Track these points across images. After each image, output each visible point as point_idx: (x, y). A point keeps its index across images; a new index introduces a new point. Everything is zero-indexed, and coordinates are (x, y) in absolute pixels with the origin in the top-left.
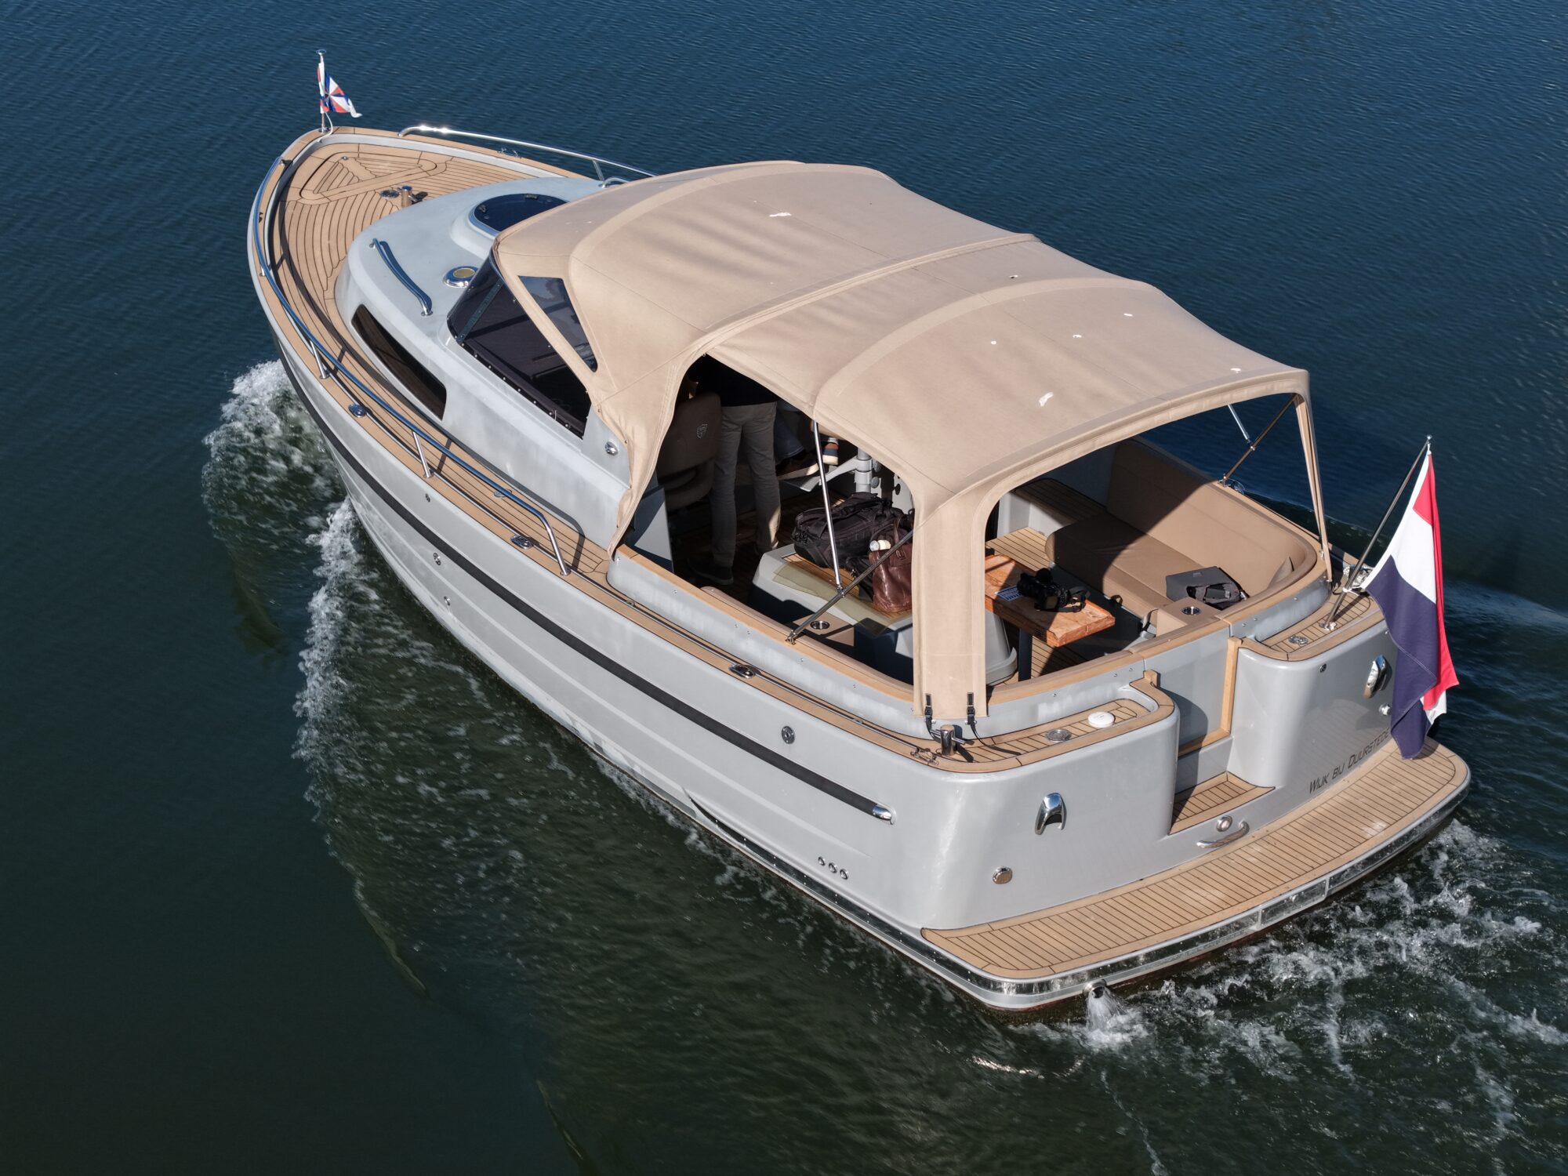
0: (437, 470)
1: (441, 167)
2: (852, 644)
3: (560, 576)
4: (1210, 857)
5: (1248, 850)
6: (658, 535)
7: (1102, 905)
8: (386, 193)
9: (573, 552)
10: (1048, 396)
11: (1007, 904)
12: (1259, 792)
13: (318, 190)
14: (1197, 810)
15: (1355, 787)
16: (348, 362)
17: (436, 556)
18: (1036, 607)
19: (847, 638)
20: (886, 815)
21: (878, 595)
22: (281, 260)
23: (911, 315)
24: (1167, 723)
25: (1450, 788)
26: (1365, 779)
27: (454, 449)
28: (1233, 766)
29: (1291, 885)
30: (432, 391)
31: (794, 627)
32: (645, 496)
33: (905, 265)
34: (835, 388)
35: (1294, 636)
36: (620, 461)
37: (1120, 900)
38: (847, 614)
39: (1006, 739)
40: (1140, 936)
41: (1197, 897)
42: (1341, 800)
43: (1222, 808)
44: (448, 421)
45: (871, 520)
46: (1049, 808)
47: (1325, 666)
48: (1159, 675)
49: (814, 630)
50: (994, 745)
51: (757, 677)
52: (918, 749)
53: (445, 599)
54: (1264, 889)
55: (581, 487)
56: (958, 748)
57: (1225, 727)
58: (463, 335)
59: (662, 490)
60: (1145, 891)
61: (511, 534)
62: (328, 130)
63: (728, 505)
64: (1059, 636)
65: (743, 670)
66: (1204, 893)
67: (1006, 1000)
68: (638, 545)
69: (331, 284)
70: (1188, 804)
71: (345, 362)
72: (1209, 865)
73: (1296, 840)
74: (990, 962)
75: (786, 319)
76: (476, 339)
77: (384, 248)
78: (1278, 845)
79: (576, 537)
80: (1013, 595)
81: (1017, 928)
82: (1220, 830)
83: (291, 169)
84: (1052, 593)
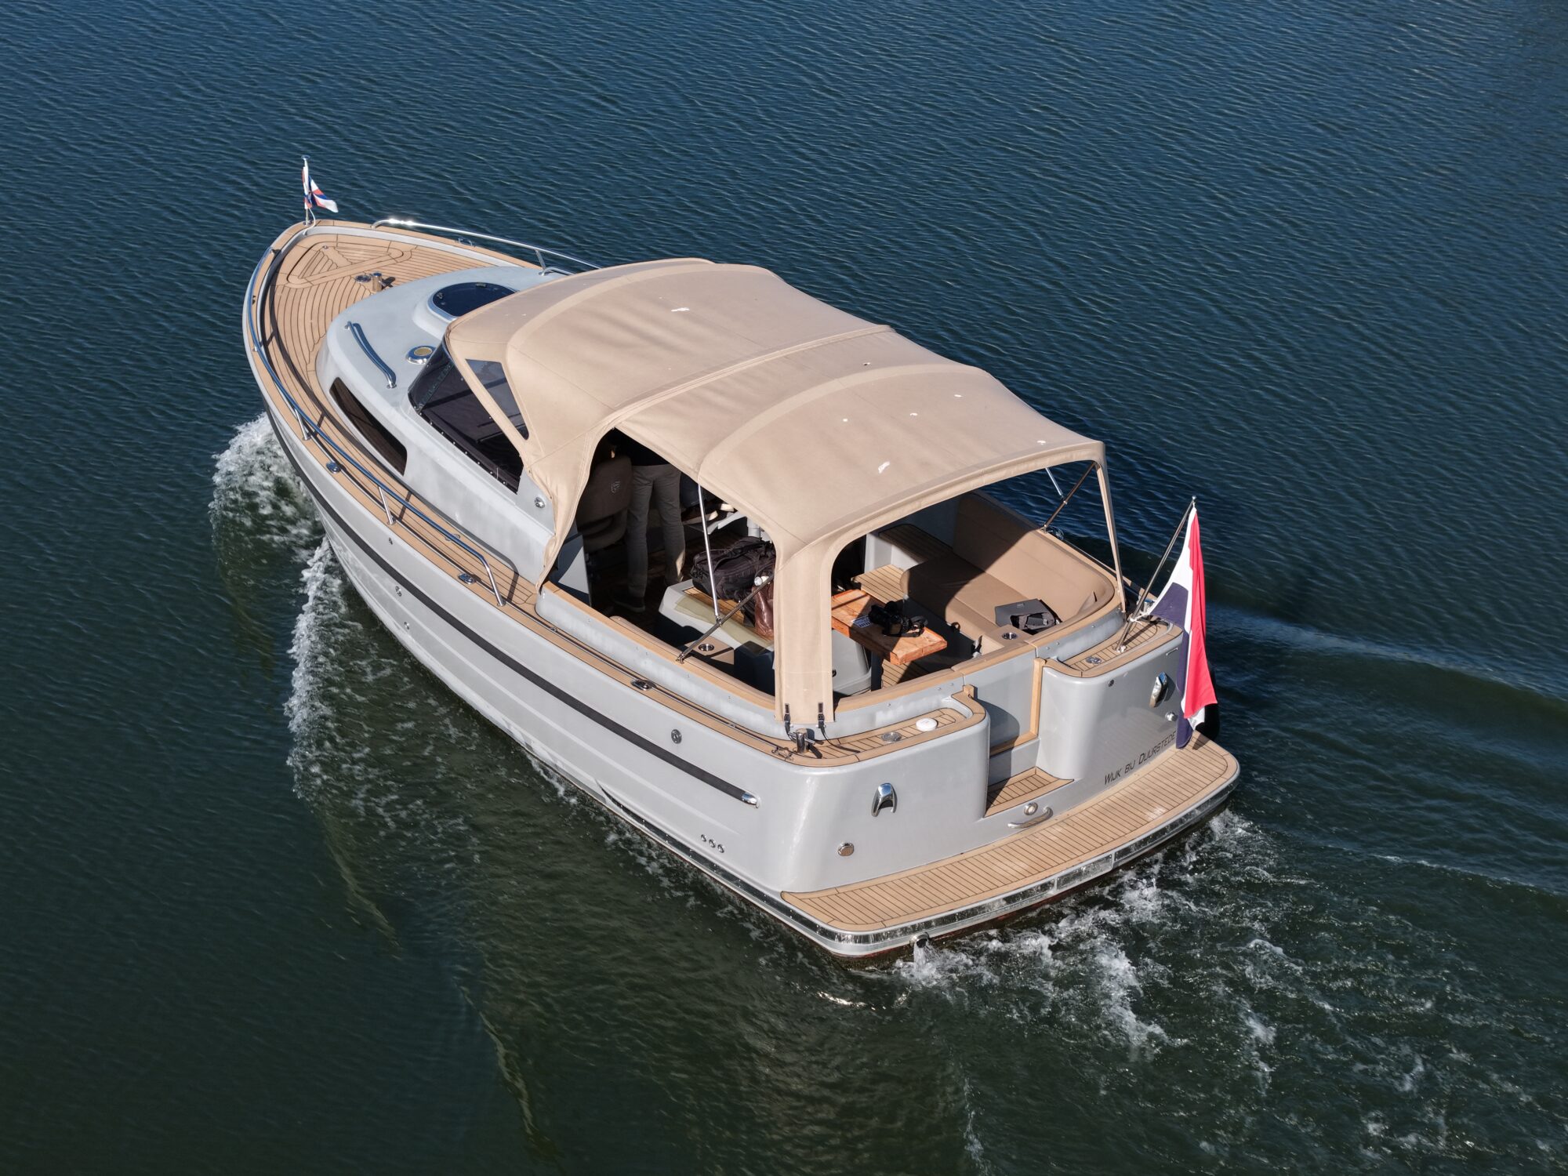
0: (398, 518)
1: (407, 255)
2: (732, 663)
3: (497, 607)
4: (1019, 836)
5: (1050, 831)
6: (577, 574)
7: (928, 874)
8: (360, 278)
9: (509, 587)
10: (886, 464)
11: (851, 872)
12: (1060, 783)
13: (302, 276)
14: (1008, 798)
15: (1143, 780)
16: (327, 427)
17: (397, 589)
18: (884, 633)
19: (728, 658)
20: (752, 800)
21: (759, 622)
22: (271, 337)
23: (779, 396)
24: (978, 728)
25: (1221, 780)
26: (1152, 774)
27: (413, 500)
28: (1041, 762)
29: (1083, 858)
30: (396, 451)
31: (683, 649)
32: (566, 542)
33: (778, 354)
34: (716, 457)
35: (1091, 657)
36: (547, 513)
37: (943, 869)
38: (730, 638)
39: (849, 740)
40: (956, 898)
41: (1006, 868)
42: (1131, 791)
43: (1029, 796)
44: (408, 477)
45: (756, 559)
46: (882, 795)
47: (1112, 682)
48: (976, 689)
49: (702, 652)
50: (839, 745)
51: (653, 690)
52: (778, 748)
53: (404, 623)
54: (1060, 861)
55: (515, 533)
56: (810, 747)
57: (1033, 730)
58: (421, 406)
59: (581, 537)
60: (964, 862)
61: (458, 572)
62: (311, 223)
63: (641, 545)
64: (900, 656)
65: (641, 684)
66: (1011, 865)
67: (847, 949)
68: (562, 581)
69: (313, 358)
70: (1002, 793)
71: (324, 425)
72: (1018, 843)
73: (1091, 822)
74: (835, 918)
75: (679, 399)
76: (433, 409)
77: (356, 329)
78: (1076, 826)
79: (511, 574)
80: (866, 623)
81: (858, 892)
82: (1028, 814)
83: (280, 258)
84: (896, 622)
